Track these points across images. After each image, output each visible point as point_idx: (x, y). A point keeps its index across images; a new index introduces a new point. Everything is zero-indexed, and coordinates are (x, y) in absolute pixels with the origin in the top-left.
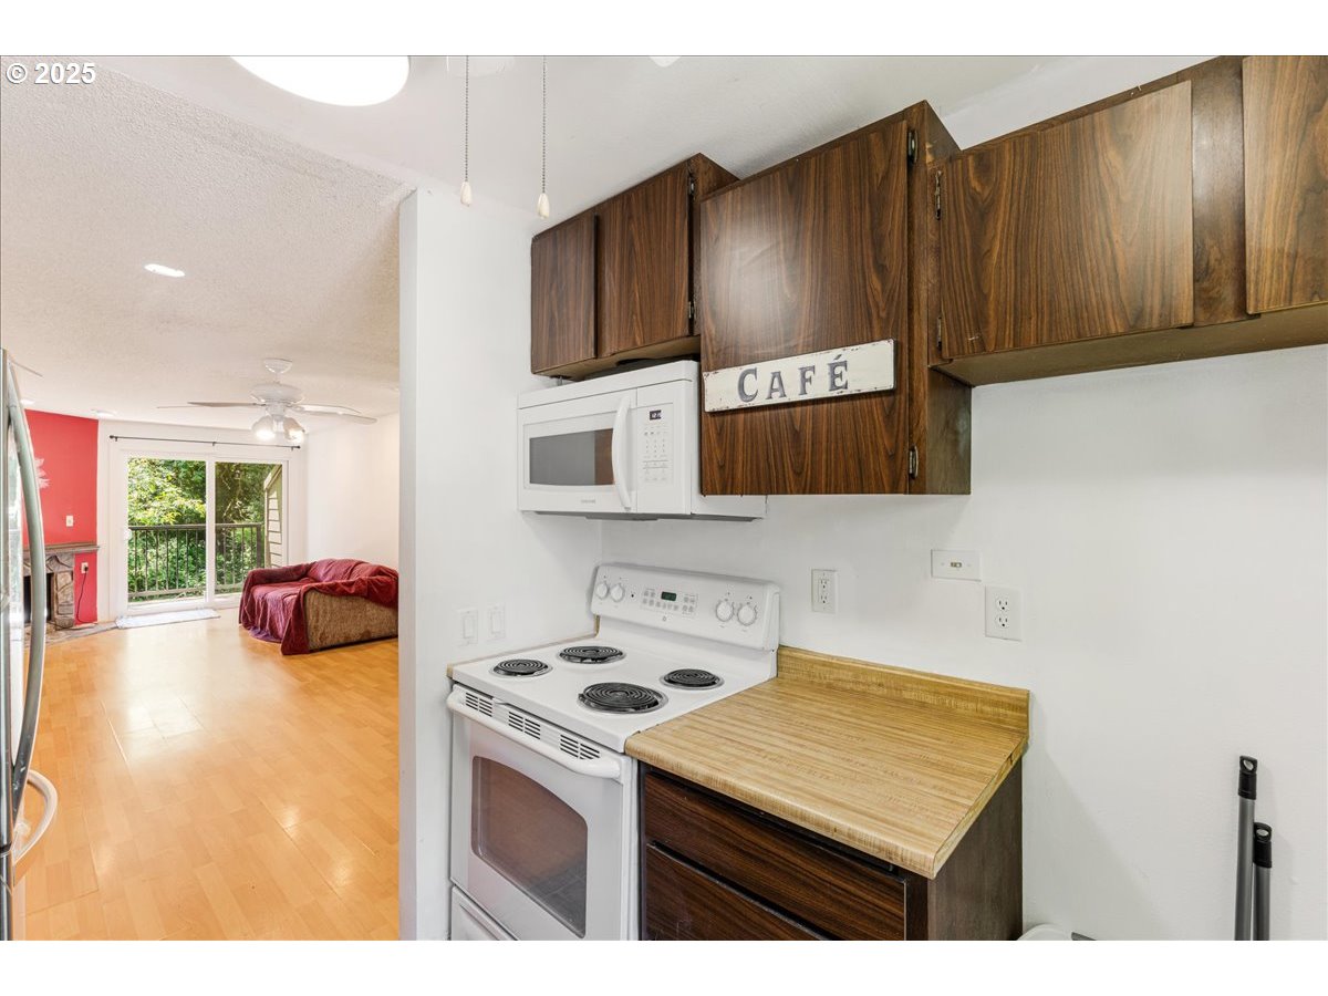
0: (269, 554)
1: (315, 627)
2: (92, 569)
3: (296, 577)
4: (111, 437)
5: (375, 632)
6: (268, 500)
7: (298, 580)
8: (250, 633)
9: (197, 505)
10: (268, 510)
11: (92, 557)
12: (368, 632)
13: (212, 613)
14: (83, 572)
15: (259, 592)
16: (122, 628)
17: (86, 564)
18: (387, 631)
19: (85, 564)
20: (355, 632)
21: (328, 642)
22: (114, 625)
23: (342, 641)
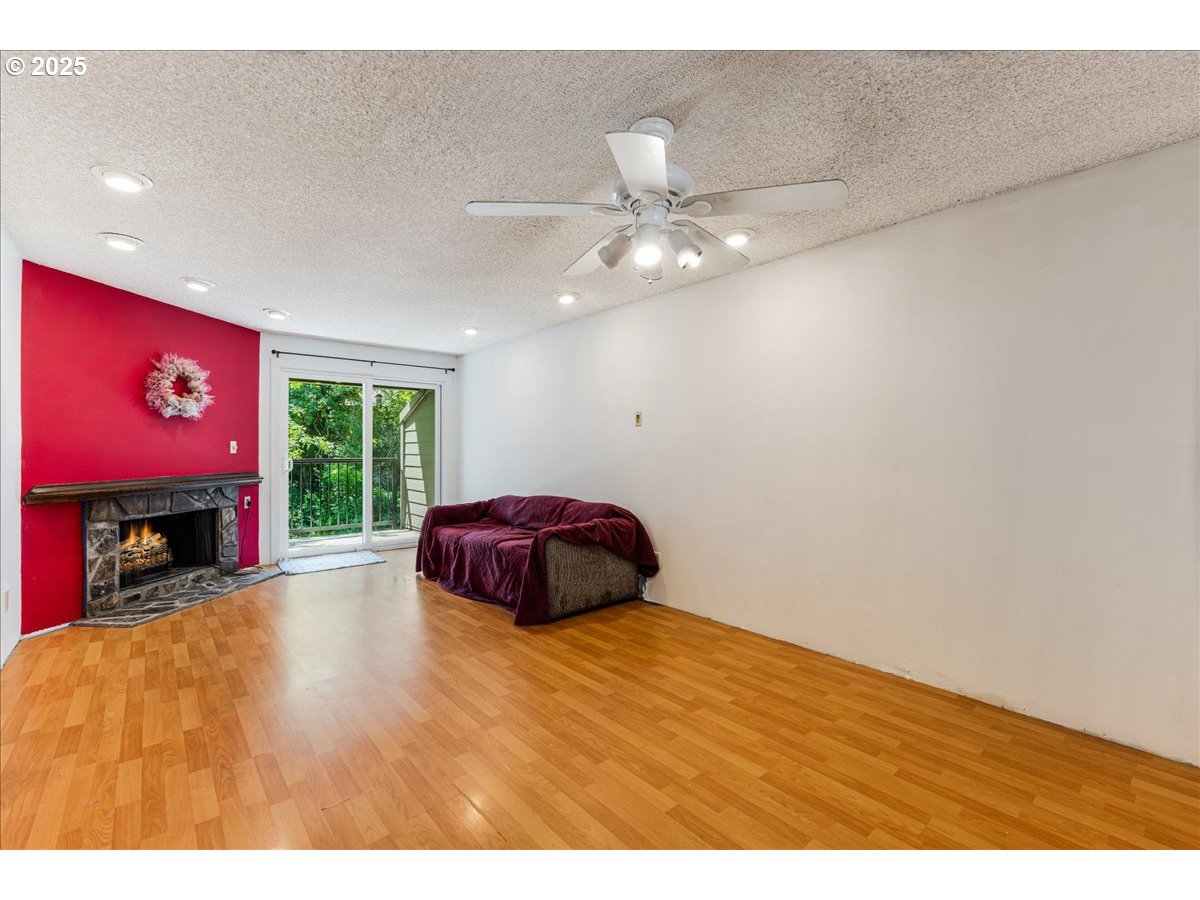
0: (406, 490)
1: (557, 588)
2: (254, 504)
3: (475, 516)
4: (273, 352)
5: (616, 592)
6: (405, 432)
7: (477, 520)
8: (437, 584)
9: (322, 442)
10: (405, 444)
11: (253, 490)
12: (608, 594)
13: (373, 558)
14: (246, 507)
15: (447, 533)
16: (288, 574)
17: (249, 498)
18: (627, 591)
19: (247, 498)
20: (595, 593)
21: (569, 608)
22: (277, 571)
23: (582, 605)
